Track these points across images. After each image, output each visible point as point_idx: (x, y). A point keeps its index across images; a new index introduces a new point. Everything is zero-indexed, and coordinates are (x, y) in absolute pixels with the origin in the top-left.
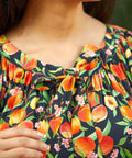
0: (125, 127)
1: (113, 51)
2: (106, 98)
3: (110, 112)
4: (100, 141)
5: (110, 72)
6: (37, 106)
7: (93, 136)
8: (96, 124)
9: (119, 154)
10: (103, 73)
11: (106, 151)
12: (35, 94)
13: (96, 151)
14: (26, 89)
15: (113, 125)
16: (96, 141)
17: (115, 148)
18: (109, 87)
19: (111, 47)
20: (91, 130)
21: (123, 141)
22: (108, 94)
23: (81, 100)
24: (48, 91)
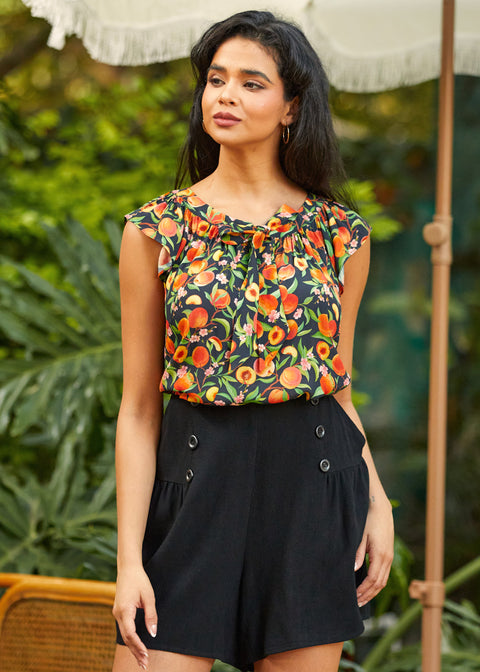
0: (313, 286)
1: (311, 218)
2: (296, 259)
3: (298, 273)
4: (283, 299)
5: (305, 236)
6: (221, 259)
7: (276, 294)
8: (281, 282)
9: (303, 314)
10: (296, 237)
11: (289, 310)
12: (220, 247)
13: (278, 310)
14: (210, 242)
15: (300, 283)
16: (279, 299)
17: (299, 307)
18: (302, 251)
19: (310, 214)
20: (275, 288)
21: (308, 300)
22: (300, 257)
23: (268, 258)
24: (235, 246)
